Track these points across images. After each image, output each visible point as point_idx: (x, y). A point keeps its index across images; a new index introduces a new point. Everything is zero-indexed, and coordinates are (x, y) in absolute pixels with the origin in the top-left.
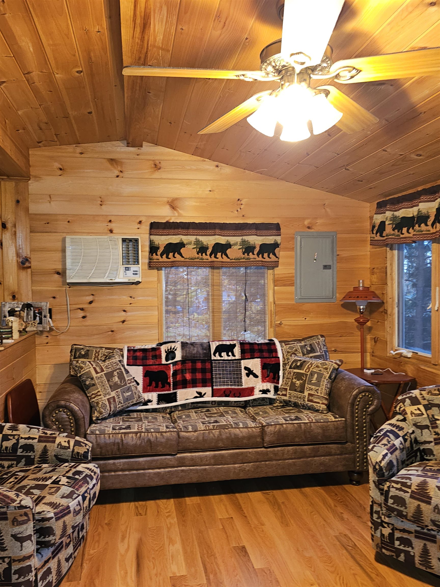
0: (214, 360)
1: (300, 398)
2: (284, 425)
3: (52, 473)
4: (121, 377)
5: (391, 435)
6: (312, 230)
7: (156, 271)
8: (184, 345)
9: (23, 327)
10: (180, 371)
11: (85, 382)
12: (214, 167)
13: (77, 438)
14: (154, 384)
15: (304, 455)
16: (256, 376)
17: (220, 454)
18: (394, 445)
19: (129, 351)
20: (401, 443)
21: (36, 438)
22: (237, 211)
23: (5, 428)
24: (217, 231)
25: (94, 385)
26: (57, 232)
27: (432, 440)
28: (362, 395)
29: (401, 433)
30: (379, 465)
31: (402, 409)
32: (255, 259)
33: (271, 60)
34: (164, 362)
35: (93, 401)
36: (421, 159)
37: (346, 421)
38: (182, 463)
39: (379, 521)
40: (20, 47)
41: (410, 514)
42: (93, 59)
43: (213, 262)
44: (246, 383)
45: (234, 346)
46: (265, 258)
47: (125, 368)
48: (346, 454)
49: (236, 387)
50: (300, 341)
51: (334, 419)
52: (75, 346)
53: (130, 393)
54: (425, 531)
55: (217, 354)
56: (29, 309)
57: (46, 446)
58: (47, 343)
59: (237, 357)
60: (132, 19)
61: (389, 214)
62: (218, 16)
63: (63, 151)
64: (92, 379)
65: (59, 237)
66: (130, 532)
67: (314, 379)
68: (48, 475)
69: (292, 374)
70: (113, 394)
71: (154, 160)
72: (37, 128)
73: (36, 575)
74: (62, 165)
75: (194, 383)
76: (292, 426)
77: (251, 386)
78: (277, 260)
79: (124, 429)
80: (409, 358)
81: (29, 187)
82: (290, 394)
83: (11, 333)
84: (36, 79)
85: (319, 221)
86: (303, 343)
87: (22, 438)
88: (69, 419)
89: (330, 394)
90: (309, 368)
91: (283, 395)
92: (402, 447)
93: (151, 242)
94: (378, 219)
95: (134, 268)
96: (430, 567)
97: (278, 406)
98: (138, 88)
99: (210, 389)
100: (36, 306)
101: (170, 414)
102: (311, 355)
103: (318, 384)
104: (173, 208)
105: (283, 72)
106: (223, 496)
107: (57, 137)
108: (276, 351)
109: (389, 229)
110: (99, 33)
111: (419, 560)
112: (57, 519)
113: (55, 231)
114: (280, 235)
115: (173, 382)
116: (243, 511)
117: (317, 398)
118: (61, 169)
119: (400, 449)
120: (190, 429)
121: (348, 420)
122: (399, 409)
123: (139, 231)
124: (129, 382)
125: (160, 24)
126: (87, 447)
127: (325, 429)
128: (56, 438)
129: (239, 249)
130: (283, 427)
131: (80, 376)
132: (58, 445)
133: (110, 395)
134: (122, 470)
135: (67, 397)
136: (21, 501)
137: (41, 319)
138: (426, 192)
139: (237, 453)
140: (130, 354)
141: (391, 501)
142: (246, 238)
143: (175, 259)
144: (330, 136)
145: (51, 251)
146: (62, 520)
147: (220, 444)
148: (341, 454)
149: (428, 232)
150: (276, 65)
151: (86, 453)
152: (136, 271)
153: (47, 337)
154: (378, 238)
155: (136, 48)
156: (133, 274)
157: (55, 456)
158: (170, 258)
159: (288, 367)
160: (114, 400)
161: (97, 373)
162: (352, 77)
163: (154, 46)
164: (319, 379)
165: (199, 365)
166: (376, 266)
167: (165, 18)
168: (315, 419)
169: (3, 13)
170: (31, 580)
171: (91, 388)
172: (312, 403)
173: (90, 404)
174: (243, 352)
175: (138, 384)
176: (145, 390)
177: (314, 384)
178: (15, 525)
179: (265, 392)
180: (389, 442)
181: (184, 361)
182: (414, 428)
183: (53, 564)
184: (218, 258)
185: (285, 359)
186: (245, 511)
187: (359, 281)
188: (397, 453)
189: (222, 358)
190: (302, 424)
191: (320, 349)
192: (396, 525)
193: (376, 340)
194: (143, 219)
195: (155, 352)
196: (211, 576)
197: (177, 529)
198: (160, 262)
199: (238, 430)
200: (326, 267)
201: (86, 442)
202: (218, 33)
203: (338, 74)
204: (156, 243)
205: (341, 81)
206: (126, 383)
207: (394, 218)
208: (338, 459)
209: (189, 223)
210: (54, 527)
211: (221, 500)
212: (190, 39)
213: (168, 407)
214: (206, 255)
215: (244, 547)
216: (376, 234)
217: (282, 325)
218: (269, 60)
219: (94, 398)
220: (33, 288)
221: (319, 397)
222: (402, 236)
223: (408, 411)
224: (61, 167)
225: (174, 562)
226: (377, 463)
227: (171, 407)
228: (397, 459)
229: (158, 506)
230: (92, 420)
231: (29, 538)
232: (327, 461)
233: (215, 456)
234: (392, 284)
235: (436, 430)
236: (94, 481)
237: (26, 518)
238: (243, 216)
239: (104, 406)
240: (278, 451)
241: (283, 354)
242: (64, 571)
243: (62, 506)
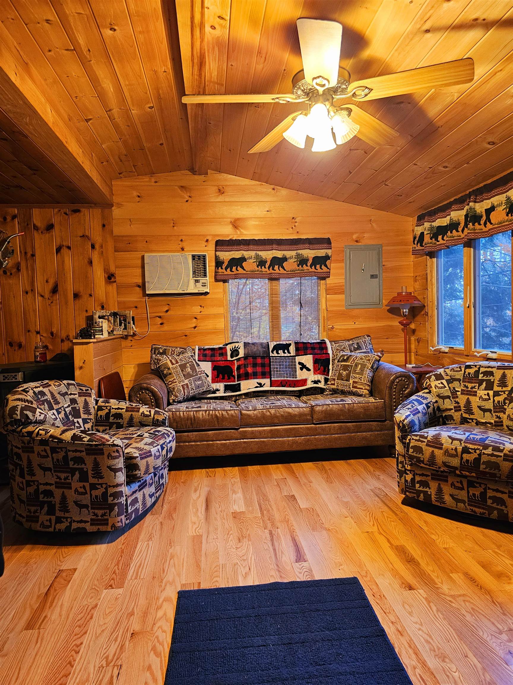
0: (272, 356)
1: (346, 386)
2: (331, 406)
3: (137, 431)
4: (193, 368)
5: (415, 403)
6: (360, 244)
7: (222, 283)
8: (246, 345)
9: (111, 329)
10: (243, 366)
11: (163, 371)
12: (271, 190)
13: (157, 409)
14: (221, 376)
15: (348, 430)
16: (309, 370)
17: (276, 429)
18: (417, 409)
19: (199, 349)
20: (424, 409)
21: (124, 409)
22: (292, 228)
23: (99, 402)
24: (275, 246)
25: (170, 374)
26: (138, 251)
27: (453, 407)
28: (399, 380)
29: (425, 402)
30: (402, 423)
31: (427, 384)
32: (309, 270)
33: (300, 85)
34: (229, 358)
35: (170, 387)
36: (449, 170)
37: (385, 402)
38: (244, 435)
39: (403, 469)
40: (102, 88)
41: (426, 460)
42: (162, 96)
43: (272, 273)
44: (300, 376)
45: (290, 345)
46: (317, 270)
47: (196, 362)
48: (384, 430)
49: (292, 379)
50: (349, 340)
51: (374, 401)
52: (154, 346)
53: (201, 382)
54: (439, 473)
55: (275, 352)
56: (115, 317)
57: (132, 415)
58: (131, 346)
59: (292, 355)
60: (190, 59)
61: (427, 225)
62: (259, 52)
63: (141, 180)
64: (169, 369)
65: (139, 255)
66: (201, 487)
67: (358, 369)
68: (134, 432)
69: (340, 366)
70: (186, 381)
71: (218, 186)
72: (118, 160)
73: (126, 500)
74: (140, 193)
75: (255, 376)
76: (337, 406)
77: (304, 378)
78: (328, 270)
79: (196, 408)
80: (446, 353)
81: (113, 213)
82: (338, 383)
83: (102, 331)
84: (116, 116)
85: (366, 235)
86: (351, 342)
87: (113, 408)
88: (151, 398)
89: (372, 381)
90: (354, 360)
91: (332, 384)
92: (424, 411)
93: (216, 257)
94: (419, 230)
95: (202, 280)
96: (444, 503)
97: (328, 394)
98: (200, 119)
99: (269, 380)
100: (121, 314)
101: (235, 401)
102: (358, 351)
103: (362, 373)
104: (236, 228)
105: (310, 95)
106: (280, 465)
107: (135, 168)
108: (326, 348)
109: (427, 239)
110: (165, 73)
111: (435, 498)
112: (142, 458)
113: (136, 250)
114: (331, 249)
115: (237, 375)
116: (295, 474)
117: (360, 385)
118: (139, 197)
119: (423, 413)
120: (251, 408)
121: (387, 401)
122: (426, 384)
123: (206, 248)
124: (200, 373)
125: (214, 62)
126: (165, 416)
127: (366, 409)
128: (139, 408)
129: (294, 262)
130: (329, 407)
131: (159, 367)
132: (142, 413)
133: (184, 382)
134: (194, 441)
135: (148, 382)
136: (113, 441)
137: (125, 325)
138: (456, 202)
139: (290, 429)
140: (200, 352)
141: (411, 450)
142: (300, 252)
143: (238, 272)
144: (366, 153)
145: (133, 267)
146: (146, 460)
147: (276, 421)
148: (381, 430)
149: (459, 238)
150: (305, 89)
151: (165, 420)
152: (205, 283)
153: (131, 340)
154: (419, 247)
155: (195, 84)
156: (202, 285)
157: (139, 422)
158: (233, 272)
159: (336, 361)
160: (188, 387)
161: (173, 364)
162: (366, 95)
163: (210, 81)
164: (362, 370)
165: (259, 361)
166: (418, 274)
167: (217, 56)
168: (358, 401)
169: (89, 60)
170: (123, 503)
171: (168, 376)
172: (356, 389)
173: (168, 390)
174: (297, 349)
175: (208, 376)
176: (214, 381)
177: (358, 373)
178: (110, 459)
179: (316, 382)
180: (412, 407)
181: (246, 357)
182: (437, 399)
183: (139, 495)
184: (275, 270)
185: (334, 356)
186: (297, 474)
187: (402, 287)
188: (420, 415)
189: (279, 355)
190: (346, 405)
191: (366, 346)
192: (416, 472)
193: (418, 341)
194: (209, 238)
195: (222, 351)
196: (265, 512)
197: (239, 485)
198: (225, 275)
199: (290, 409)
200: (372, 276)
201: (164, 412)
202: (260, 67)
203: (355, 93)
204: (222, 258)
205: (358, 99)
206: (197, 373)
207: (432, 228)
208: (378, 434)
209: (250, 240)
210: (139, 464)
211: (278, 468)
212: (239, 73)
213: (233, 396)
214: (265, 268)
215: (293, 496)
216: (417, 244)
217: (334, 329)
218: (298, 85)
219: (171, 384)
220: (118, 299)
221: (362, 384)
222: (438, 243)
223: (433, 386)
224: (139, 195)
225: (236, 505)
226: (400, 421)
227: (236, 396)
228: (419, 420)
229: (225, 471)
230: (170, 402)
231: (120, 470)
232: (369, 436)
233: (271, 430)
234: (432, 289)
235: (457, 400)
236: (170, 438)
237: (118, 454)
238: (298, 232)
239: (179, 391)
240: (325, 427)
241: (333, 351)
242: (149, 504)
243: (145, 450)
